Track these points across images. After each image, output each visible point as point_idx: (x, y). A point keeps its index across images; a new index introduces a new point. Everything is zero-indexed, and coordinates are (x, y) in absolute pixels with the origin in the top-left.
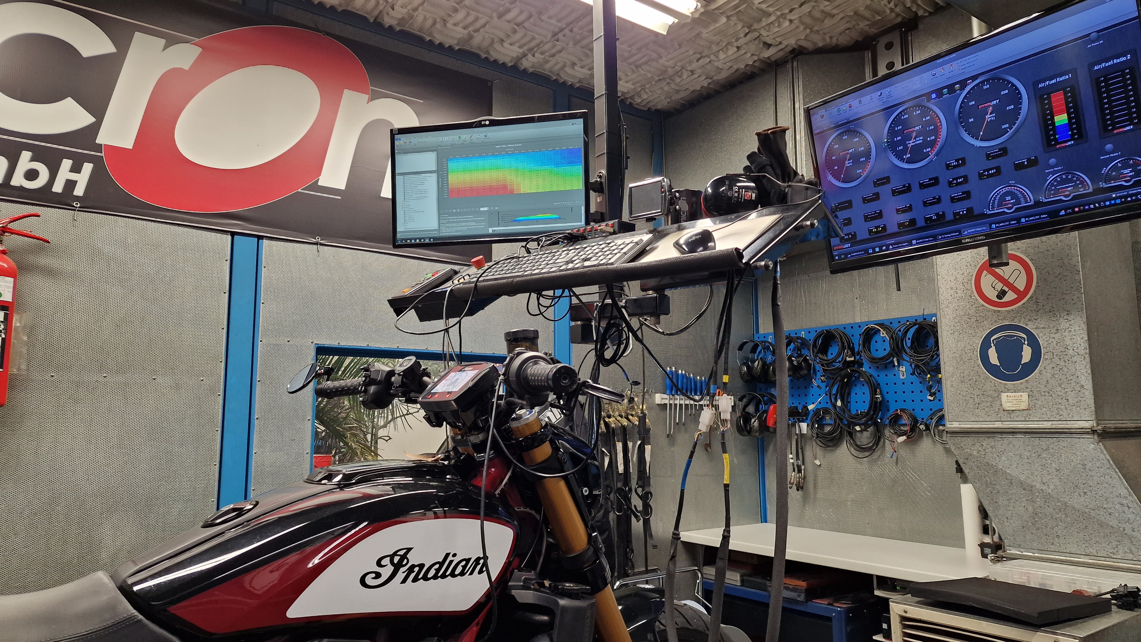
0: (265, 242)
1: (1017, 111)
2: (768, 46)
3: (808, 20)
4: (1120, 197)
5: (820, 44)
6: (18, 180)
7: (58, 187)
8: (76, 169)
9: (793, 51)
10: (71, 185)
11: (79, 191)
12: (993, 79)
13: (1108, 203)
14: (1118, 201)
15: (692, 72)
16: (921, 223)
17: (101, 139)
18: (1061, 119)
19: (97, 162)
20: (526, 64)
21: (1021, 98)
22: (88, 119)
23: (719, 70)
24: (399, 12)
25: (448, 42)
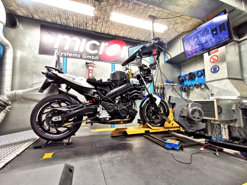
0: (115, 64)
2: (179, 32)
3: (184, 27)
5: (187, 31)
6: (92, 58)
7: (96, 59)
8: (97, 57)
9: (183, 32)
10: (97, 58)
11: (97, 59)
15: (168, 38)
17: (99, 54)
18: (215, 32)
19: (99, 56)
20: (145, 40)
22: (98, 52)
23: (172, 37)
24: (129, 36)
25: (135, 39)
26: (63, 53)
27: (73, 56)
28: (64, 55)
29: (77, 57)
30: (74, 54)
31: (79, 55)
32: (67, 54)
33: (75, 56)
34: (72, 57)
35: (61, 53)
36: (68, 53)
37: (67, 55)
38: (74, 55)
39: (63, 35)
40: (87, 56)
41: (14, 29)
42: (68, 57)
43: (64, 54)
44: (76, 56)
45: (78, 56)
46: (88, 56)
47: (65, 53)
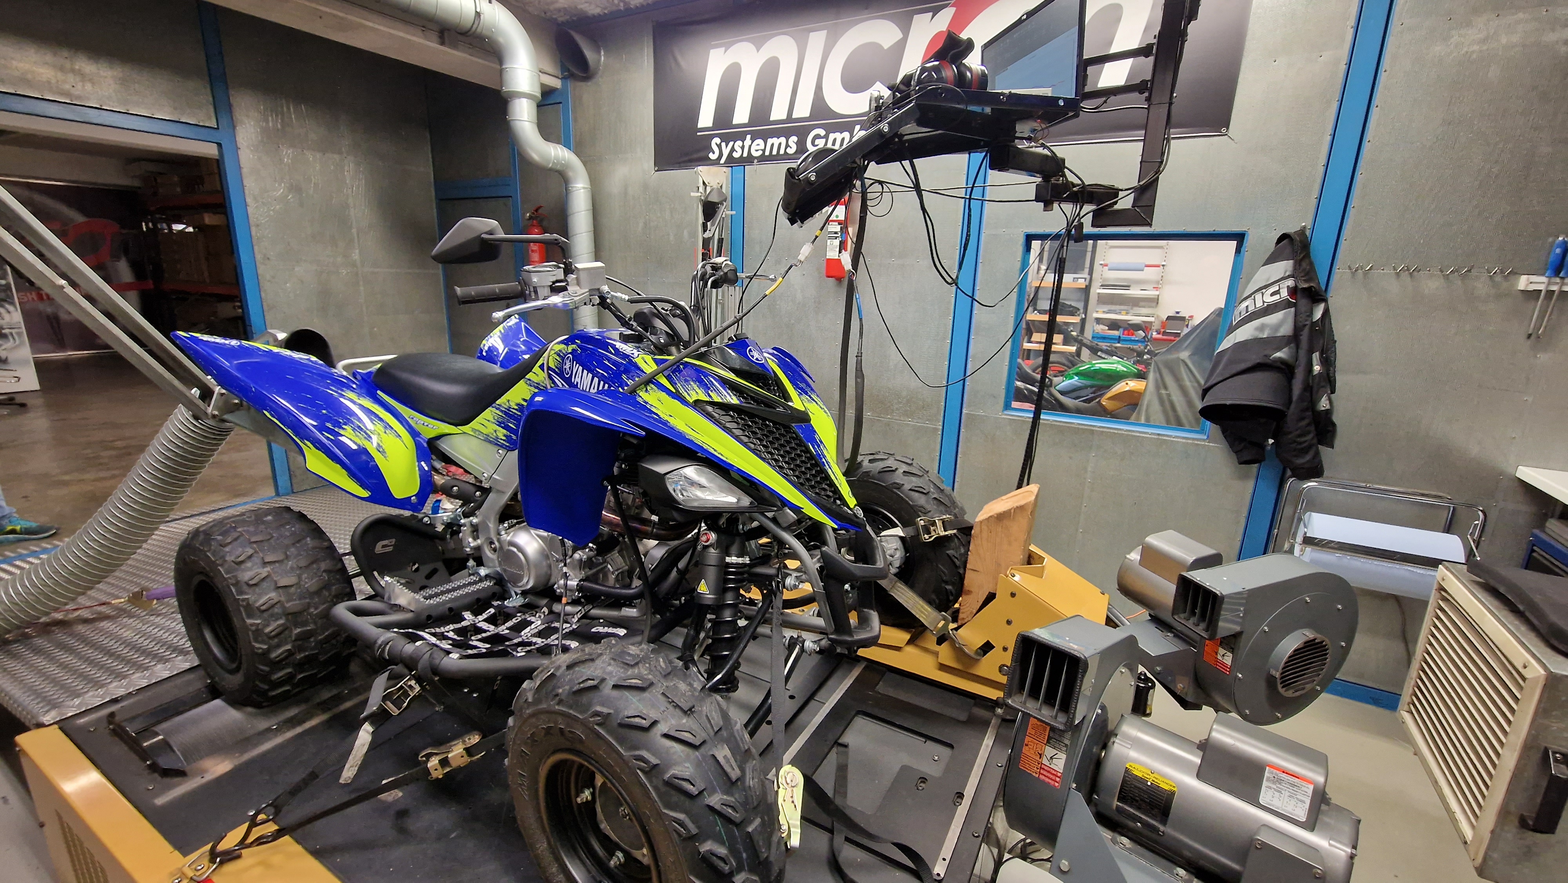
26: (731, 143)
27: (767, 153)
28: (736, 155)
29: (782, 152)
30: (770, 141)
31: (794, 139)
32: (743, 148)
33: (774, 152)
34: (763, 159)
35: (723, 144)
36: (748, 141)
37: (745, 155)
38: (773, 145)
39: (727, 47)
40: (826, 137)
41: (589, 84)
42: (749, 160)
43: (733, 150)
44: (780, 144)
45: (787, 146)
46: (832, 136)
47: (739, 143)
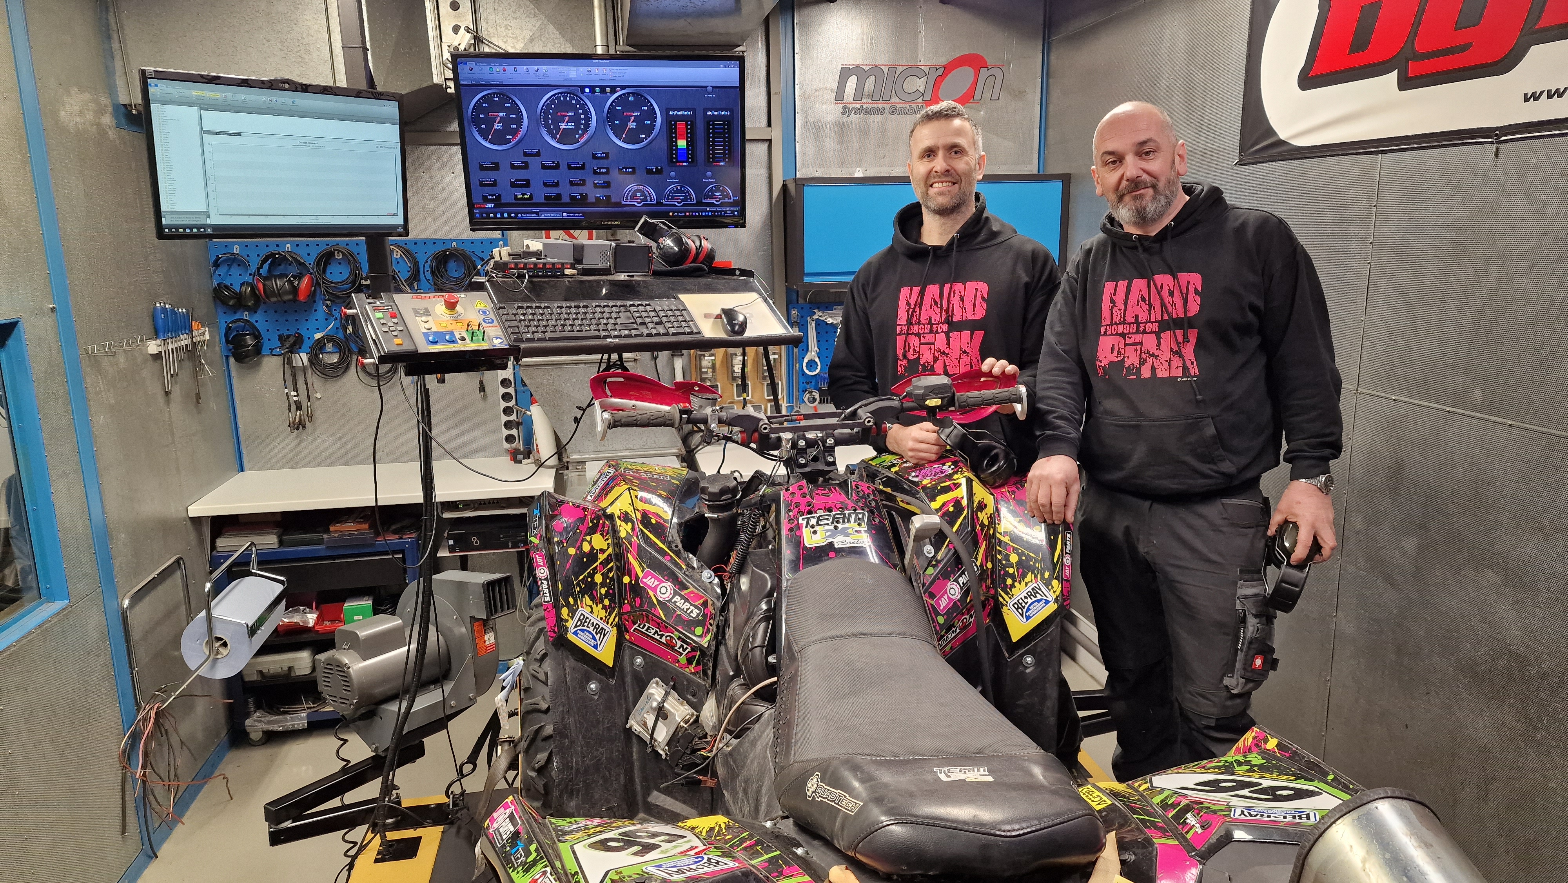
1: (653, 126)
4: (712, 211)
12: (637, 94)
13: (704, 214)
14: (710, 214)
16: (566, 199)
18: (682, 144)
21: (656, 117)
